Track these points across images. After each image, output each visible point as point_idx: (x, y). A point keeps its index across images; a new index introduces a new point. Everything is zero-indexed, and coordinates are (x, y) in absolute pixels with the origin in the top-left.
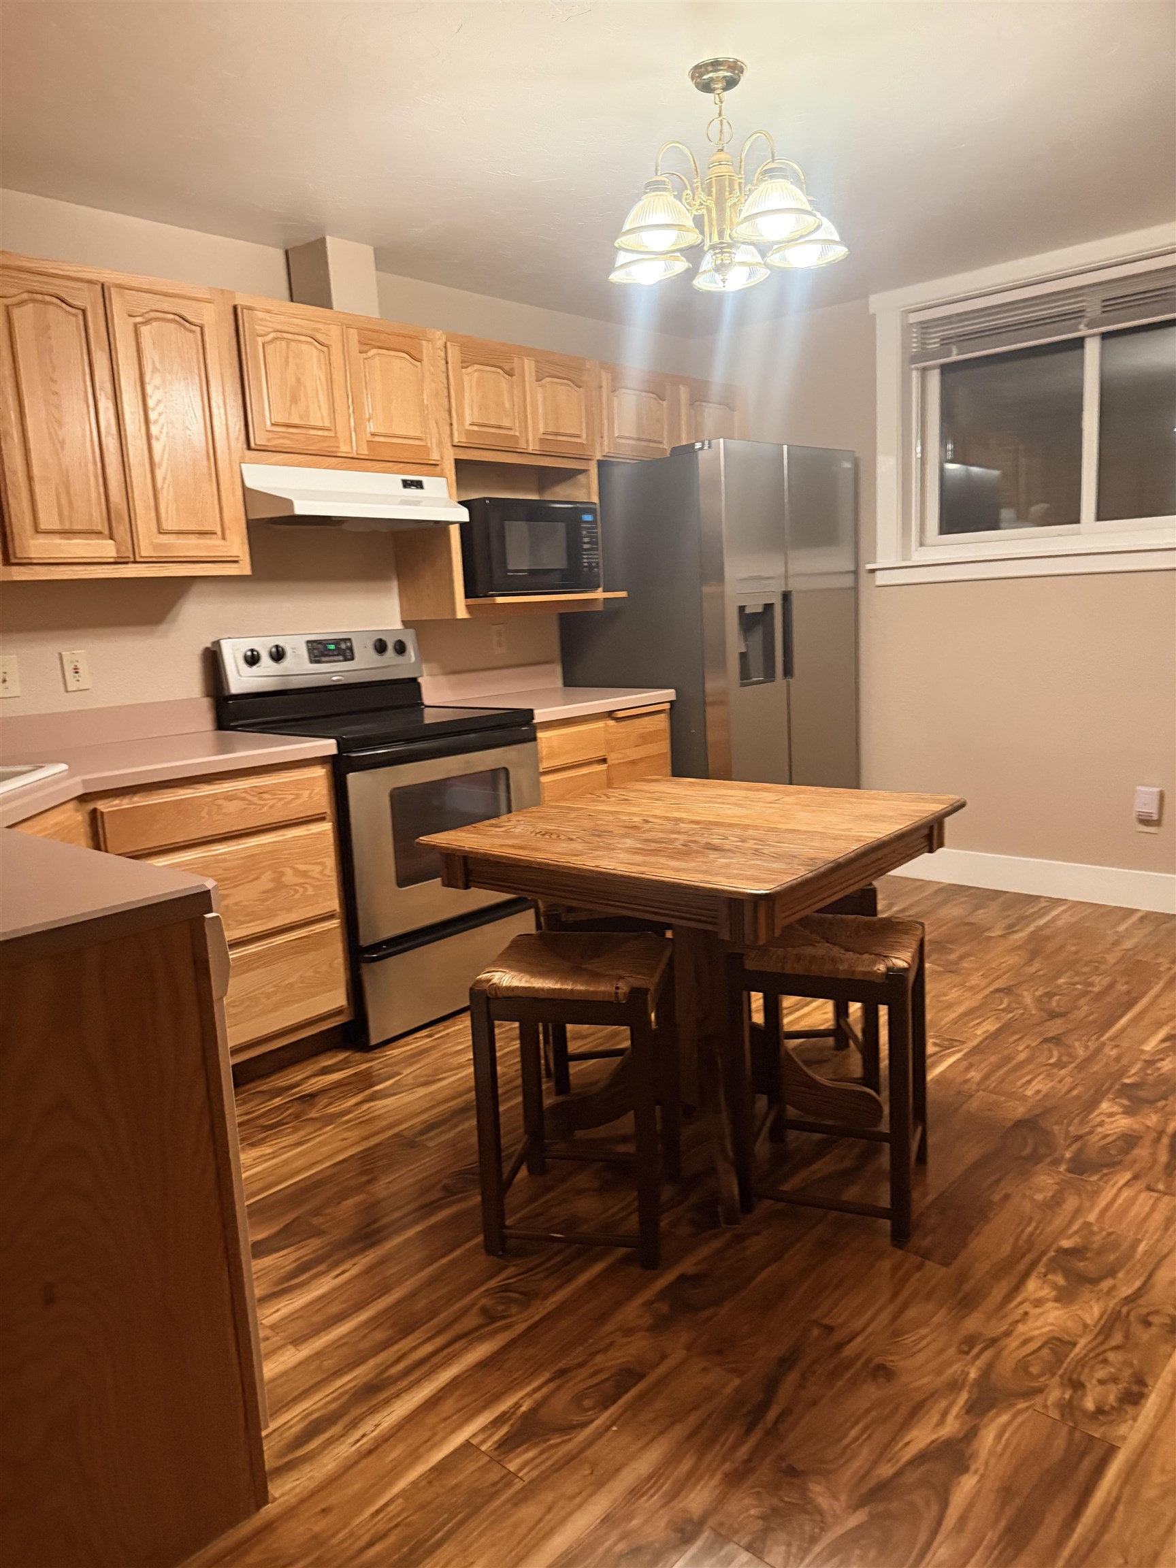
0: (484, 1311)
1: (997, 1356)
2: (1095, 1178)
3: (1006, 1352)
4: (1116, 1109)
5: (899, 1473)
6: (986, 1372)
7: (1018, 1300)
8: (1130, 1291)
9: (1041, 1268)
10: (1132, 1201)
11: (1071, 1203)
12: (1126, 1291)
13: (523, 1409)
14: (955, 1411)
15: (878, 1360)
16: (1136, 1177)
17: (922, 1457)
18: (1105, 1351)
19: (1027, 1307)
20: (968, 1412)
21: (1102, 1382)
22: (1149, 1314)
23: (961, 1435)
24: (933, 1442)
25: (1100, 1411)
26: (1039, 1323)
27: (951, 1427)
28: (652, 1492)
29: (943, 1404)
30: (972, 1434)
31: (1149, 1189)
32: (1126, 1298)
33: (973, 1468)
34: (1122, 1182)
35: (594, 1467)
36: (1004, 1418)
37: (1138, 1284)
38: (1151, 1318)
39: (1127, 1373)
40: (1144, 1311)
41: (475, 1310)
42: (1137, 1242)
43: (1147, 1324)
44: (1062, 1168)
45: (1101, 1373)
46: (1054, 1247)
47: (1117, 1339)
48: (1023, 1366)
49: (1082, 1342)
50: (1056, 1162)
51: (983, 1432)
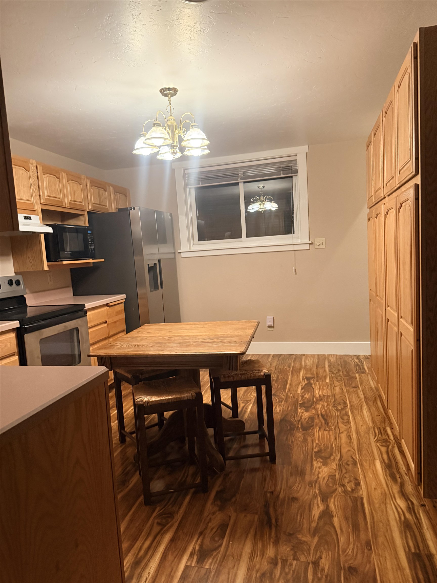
0: (158, 523)
1: (319, 484)
2: (310, 431)
3: (321, 483)
4: (303, 411)
5: (318, 524)
6: (320, 490)
7: (314, 468)
8: (339, 458)
9: (314, 458)
10: (323, 435)
11: (309, 439)
12: (338, 458)
13: (197, 548)
14: (319, 502)
15: (291, 496)
16: (320, 428)
17: (320, 518)
18: (344, 475)
19: (317, 470)
20: (323, 501)
21: (348, 483)
22: (347, 462)
23: (325, 508)
24: (320, 512)
25: (353, 490)
26: (324, 473)
27: (322, 507)
28: (256, 556)
29: (315, 502)
30: (328, 506)
31: (325, 430)
32: (339, 460)
33: (334, 515)
34: (318, 430)
35: (233, 556)
36: (332, 500)
37: (339, 455)
38: (348, 463)
39: (352, 478)
40: (345, 462)
41: (155, 524)
42: (332, 445)
43: (348, 465)
44: (301, 430)
45: (346, 481)
46: (313, 452)
47: (344, 471)
48: (327, 485)
49: (337, 474)
50: (298, 429)
51: (330, 505)
